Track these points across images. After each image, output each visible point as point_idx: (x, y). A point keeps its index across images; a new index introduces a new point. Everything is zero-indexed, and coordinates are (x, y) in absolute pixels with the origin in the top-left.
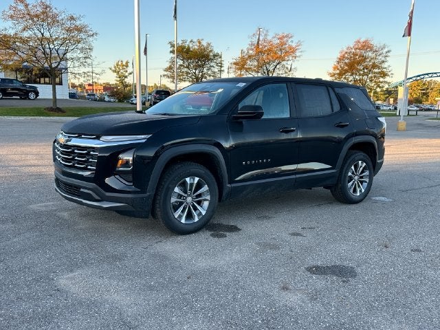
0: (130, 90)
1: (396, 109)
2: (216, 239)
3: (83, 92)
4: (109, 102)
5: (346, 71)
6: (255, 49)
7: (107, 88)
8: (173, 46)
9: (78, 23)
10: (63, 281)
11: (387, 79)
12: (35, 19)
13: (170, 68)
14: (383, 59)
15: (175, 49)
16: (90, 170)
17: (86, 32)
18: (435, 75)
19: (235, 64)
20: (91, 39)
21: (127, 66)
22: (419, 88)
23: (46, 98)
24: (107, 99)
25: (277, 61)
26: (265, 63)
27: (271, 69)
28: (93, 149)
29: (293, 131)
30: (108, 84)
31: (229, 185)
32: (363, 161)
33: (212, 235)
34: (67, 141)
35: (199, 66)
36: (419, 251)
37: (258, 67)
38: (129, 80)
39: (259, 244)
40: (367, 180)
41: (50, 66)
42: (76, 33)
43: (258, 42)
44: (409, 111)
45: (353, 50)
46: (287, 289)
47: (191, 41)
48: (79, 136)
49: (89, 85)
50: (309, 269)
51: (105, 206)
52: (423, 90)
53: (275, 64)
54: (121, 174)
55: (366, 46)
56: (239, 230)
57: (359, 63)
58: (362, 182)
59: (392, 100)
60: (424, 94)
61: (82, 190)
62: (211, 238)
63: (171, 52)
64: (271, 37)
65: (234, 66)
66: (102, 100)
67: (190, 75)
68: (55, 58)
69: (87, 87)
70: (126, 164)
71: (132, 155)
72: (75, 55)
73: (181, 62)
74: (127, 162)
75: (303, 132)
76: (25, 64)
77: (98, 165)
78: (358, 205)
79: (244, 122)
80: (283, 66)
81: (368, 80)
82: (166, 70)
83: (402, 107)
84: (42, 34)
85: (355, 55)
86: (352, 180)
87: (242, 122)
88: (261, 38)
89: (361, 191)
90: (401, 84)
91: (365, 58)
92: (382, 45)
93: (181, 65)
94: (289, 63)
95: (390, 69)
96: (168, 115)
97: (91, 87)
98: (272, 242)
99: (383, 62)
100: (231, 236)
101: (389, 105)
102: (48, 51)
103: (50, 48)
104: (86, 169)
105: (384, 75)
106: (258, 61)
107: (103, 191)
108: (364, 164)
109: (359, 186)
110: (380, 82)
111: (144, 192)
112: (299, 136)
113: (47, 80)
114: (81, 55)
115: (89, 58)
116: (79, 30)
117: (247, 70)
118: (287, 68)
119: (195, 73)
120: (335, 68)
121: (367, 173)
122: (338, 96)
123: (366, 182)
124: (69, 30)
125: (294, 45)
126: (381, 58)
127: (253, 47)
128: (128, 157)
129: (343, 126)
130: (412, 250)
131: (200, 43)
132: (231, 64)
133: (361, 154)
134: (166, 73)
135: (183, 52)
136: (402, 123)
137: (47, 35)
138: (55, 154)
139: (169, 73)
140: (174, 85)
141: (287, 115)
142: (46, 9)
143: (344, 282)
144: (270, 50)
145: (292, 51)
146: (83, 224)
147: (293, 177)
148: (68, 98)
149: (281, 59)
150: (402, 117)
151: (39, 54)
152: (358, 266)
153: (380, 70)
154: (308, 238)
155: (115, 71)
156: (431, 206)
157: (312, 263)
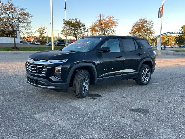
0: (45, 40)
1: (156, 47)
2: (93, 100)
3: (25, 40)
4: (37, 44)
5: (136, 32)
6: (99, 22)
7: (35, 38)
8: (65, 21)
9: (25, 11)
10: (37, 117)
11: (153, 35)
12: (6, 10)
13: (64, 30)
14: (151, 26)
15: (66, 22)
16: (43, 73)
17: (28, 15)
18: (172, 33)
19: (91, 28)
20: (30, 18)
21: (44, 29)
22: (165, 38)
23: (10, 43)
24: (36, 43)
25: (108, 28)
26: (103, 29)
27: (106, 31)
28: (45, 65)
29: (121, 57)
30: (36, 37)
31: (97, 79)
32: (148, 68)
33: (91, 98)
34: (33, 62)
35: (76, 30)
36: (171, 103)
37: (100, 30)
38: (45, 35)
39: (110, 101)
40: (149, 76)
41: (13, 30)
42: (24, 16)
43: (100, 19)
44: (162, 48)
45: (139, 23)
46: (124, 118)
47: (72, 19)
48: (39, 60)
49: (28, 37)
50: (131, 110)
51: (50, 88)
52: (167, 39)
53: (107, 29)
54: (56, 75)
55: (144, 21)
56: (102, 96)
57: (141, 28)
58: (147, 77)
59: (154, 43)
60: (167, 41)
61: (40, 82)
62: (91, 99)
63: (64, 24)
64: (106, 18)
65: (90, 29)
66: (34, 44)
67: (72, 33)
68: (15, 26)
69: (27, 38)
70: (58, 71)
71: (61, 68)
72: (23, 25)
73: (68, 28)
74: (59, 70)
75: (125, 58)
76: (2, 29)
77: (47, 71)
78: (146, 86)
79: (103, 54)
80: (111, 29)
81: (145, 35)
82: (62, 31)
83: (159, 46)
84: (9, 16)
85: (140, 25)
86: (143, 76)
87: (102, 54)
88: (101, 18)
89: (147, 80)
90: (158, 37)
91: (144, 26)
92: (150, 21)
93: (68, 29)
94: (113, 28)
95: (154, 31)
96: (73, 51)
97: (29, 38)
98: (115, 101)
99: (151, 28)
100: (99, 99)
101: (154, 45)
102: (12, 23)
103: (13, 22)
104: (42, 73)
105: (151, 33)
106: (100, 27)
107: (49, 82)
108: (148, 70)
109: (146, 79)
110: (150, 36)
111: (66, 82)
112: (124, 59)
113: (10, 35)
114: (26, 25)
115: (30, 26)
116: (25, 14)
117: (96, 31)
118: (112, 30)
119: (74, 32)
120: (132, 30)
121: (149, 73)
122: (138, 43)
123: (149, 77)
124: (21, 15)
125: (115, 21)
126: (150, 26)
127: (98, 22)
128: (59, 68)
129: (140, 55)
130: (169, 102)
131: (76, 20)
132: (89, 28)
133: (147, 66)
134: (62, 32)
135: (69, 24)
136: (159, 53)
137: (11, 16)
138: (27, 67)
139: (63, 32)
140: (66, 37)
141: (119, 51)
142: (11, 5)
143: (145, 114)
144: (105, 23)
145: (114, 24)
146: (39, 95)
147: (122, 75)
148: (20, 43)
149: (109, 27)
150: (159, 50)
151: (8, 24)
152: (149, 109)
153: (150, 31)
154: (129, 99)
155: (39, 31)
156: (174, 86)
157: (131, 108)
